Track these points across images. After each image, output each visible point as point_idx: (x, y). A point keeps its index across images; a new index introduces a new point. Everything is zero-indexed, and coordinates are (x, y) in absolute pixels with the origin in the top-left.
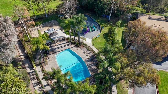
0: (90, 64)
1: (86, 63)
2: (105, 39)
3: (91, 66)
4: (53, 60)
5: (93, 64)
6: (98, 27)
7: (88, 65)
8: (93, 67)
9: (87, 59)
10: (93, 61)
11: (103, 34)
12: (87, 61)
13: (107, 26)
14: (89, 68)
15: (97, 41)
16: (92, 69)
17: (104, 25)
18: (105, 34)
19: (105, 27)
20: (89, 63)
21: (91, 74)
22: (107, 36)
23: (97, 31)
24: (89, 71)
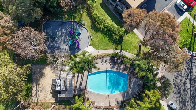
0: (118, 68)
1: (114, 70)
2: (99, 33)
3: (119, 68)
4: (93, 95)
5: (119, 64)
6: (77, 24)
7: (117, 70)
8: (122, 67)
9: (111, 66)
10: (116, 63)
11: (91, 29)
12: (113, 67)
13: (82, 15)
14: (121, 71)
15: (97, 42)
16: (123, 69)
17: (78, 17)
18: (91, 26)
19: (81, 17)
20: (115, 67)
21: (126, 73)
22: (95, 27)
23: (83, 31)
24: (124, 73)
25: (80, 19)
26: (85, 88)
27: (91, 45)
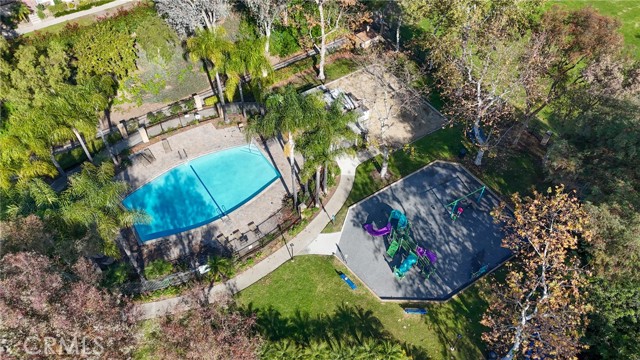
0: (190, 242)
1: (199, 229)
2: (331, 314)
3: (183, 245)
4: (232, 140)
5: (192, 254)
6: (431, 294)
7: (188, 235)
8: (175, 253)
9: (217, 234)
10: (206, 253)
11: (369, 312)
12: (208, 234)
13: (443, 340)
14: (173, 238)
15: (316, 278)
16: (169, 249)
17: (450, 323)
18: (378, 323)
19: (439, 332)
20: (199, 239)
21: (148, 243)
22: (361, 328)
23: (392, 284)
24: (160, 239)
25: (435, 321)
26: (268, 143)
27: (332, 257)
